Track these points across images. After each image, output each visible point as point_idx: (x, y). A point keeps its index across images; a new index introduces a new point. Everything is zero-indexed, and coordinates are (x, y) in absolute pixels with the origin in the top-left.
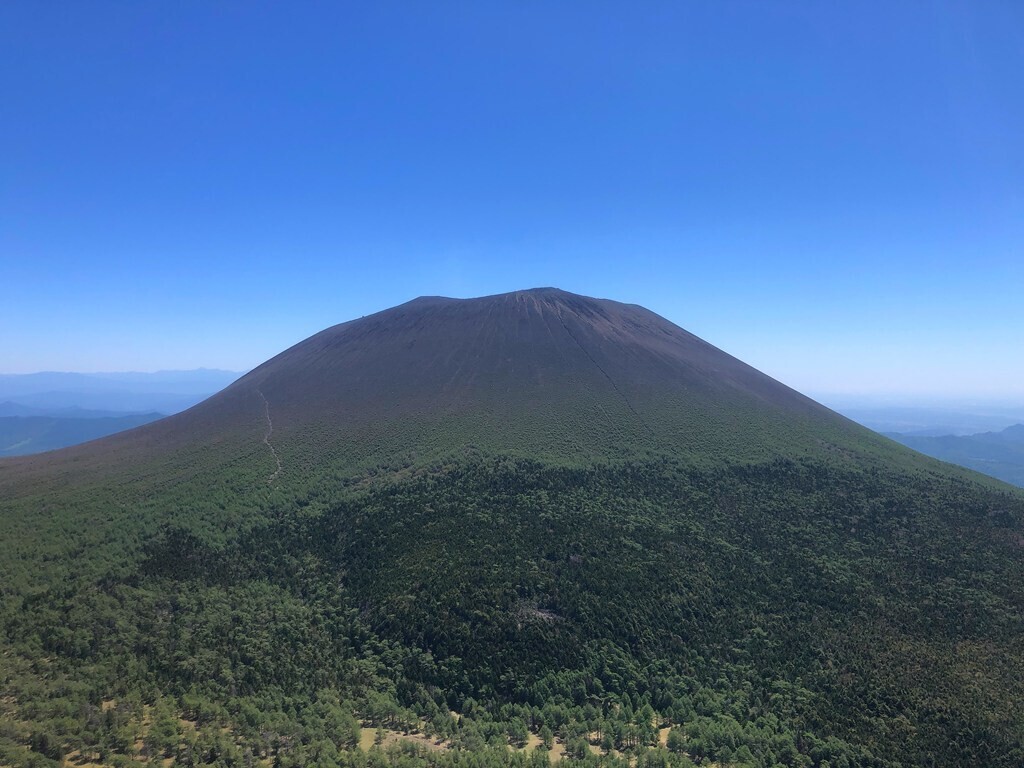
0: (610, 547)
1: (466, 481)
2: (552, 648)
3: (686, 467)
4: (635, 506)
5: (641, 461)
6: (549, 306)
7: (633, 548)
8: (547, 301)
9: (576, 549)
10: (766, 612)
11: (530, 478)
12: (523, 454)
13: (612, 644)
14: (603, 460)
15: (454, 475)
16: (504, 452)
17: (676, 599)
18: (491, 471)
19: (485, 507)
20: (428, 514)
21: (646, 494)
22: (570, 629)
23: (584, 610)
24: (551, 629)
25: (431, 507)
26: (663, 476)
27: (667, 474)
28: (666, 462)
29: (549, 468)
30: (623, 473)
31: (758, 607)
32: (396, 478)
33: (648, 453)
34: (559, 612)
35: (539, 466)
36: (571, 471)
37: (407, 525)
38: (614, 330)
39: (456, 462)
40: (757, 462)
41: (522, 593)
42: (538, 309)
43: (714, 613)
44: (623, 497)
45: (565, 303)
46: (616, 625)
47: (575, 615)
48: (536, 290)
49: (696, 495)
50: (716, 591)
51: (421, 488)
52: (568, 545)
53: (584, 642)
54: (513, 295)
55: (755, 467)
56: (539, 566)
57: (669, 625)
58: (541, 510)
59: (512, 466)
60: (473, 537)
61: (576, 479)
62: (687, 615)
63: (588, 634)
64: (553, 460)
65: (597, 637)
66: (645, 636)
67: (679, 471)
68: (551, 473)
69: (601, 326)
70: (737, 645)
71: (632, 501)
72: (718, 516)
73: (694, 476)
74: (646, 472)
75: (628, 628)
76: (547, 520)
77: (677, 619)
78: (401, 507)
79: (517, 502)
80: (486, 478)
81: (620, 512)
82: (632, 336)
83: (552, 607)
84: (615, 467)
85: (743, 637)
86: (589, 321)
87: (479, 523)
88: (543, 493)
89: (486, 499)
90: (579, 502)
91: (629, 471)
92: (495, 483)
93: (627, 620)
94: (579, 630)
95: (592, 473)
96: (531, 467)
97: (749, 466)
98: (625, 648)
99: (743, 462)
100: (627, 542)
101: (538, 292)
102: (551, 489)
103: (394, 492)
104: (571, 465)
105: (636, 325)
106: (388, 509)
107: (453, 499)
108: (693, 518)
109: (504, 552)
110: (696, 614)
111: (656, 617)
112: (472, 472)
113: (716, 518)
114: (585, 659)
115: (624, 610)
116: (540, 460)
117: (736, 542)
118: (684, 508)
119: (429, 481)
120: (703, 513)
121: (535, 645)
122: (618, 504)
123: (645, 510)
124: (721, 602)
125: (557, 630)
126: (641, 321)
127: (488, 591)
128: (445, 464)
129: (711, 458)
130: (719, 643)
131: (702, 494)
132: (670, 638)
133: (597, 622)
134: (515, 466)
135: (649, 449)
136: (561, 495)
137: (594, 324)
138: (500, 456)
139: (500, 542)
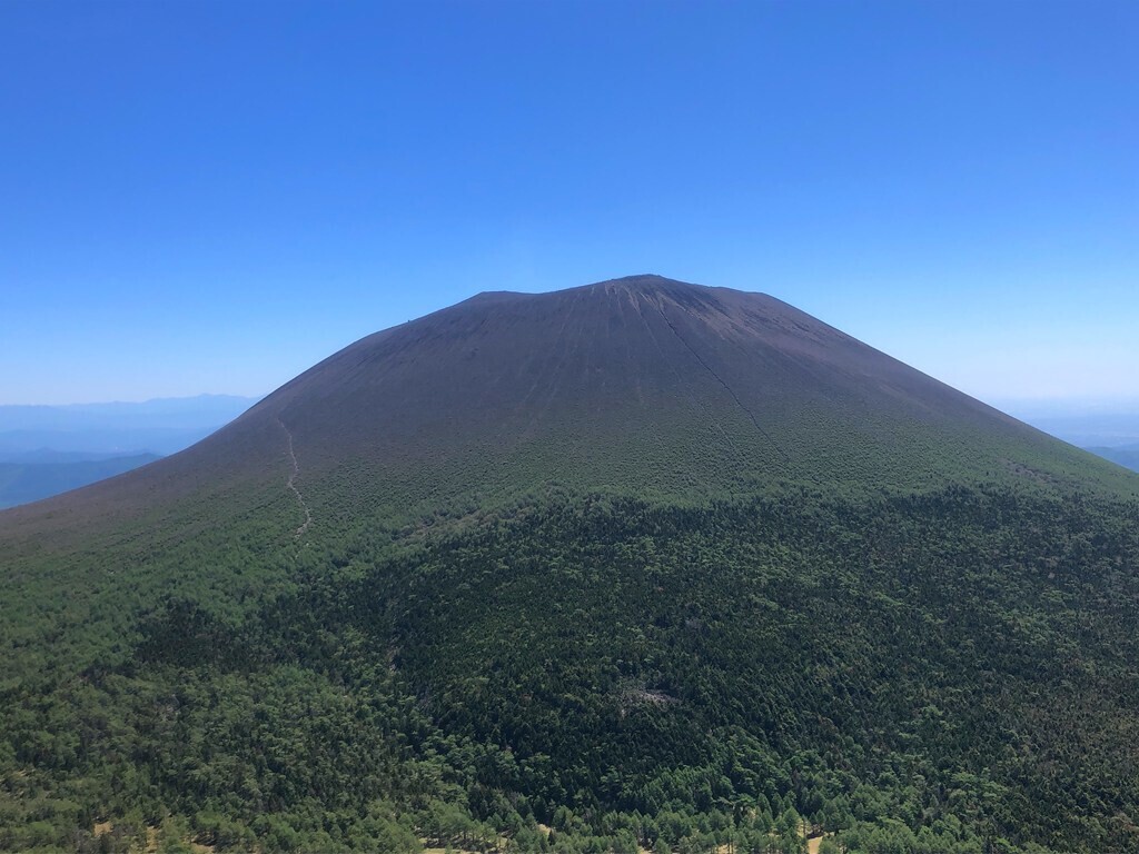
0: (736, 608)
1: (549, 529)
2: (667, 739)
3: (832, 501)
4: (767, 553)
5: (773, 496)
6: (648, 299)
7: (766, 608)
8: (645, 291)
9: (693, 611)
10: (941, 685)
11: (631, 522)
12: (621, 491)
13: (743, 731)
14: (725, 496)
15: (533, 521)
16: (597, 489)
17: (823, 672)
18: (580, 514)
19: (574, 560)
20: (502, 572)
21: (782, 537)
22: (688, 714)
23: (706, 689)
24: (664, 715)
25: (505, 563)
26: (803, 513)
27: (807, 512)
28: (806, 495)
29: (654, 507)
30: (751, 511)
31: (931, 679)
32: (459, 527)
33: (782, 485)
34: (673, 693)
35: (642, 506)
36: (683, 512)
37: (475, 586)
39: (535, 505)
40: (924, 491)
41: (625, 670)
42: (634, 303)
43: (874, 689)
44: (752, 542)
45: (668, 294)
46: (748, 708)
47: (693, 696)
49: (847, 536)
50: (875, 659)
51: (490, 539)
52: (683, 607)
53: (706, 731)
54: (600, 286)
55: (922, 498)
56: (645, 634)
57: (816, 705)
58: (647, 563)
59: (606, 507)
60: (560, 600)
61: (688, 520)
62: (839, 692)
63: (712, 720)
64: (659, 498)
65: (723, 724)
66: (785, 720)
67: (823, 506)
68: (657, 514)
69: (715, 322)
70: (905, 730)
71: (763, 547)
72: (876, 562)
73: (843, 512)
74: (781, 509)
75: (763, 710)
76: (655, 575)
77: (827, 698)
78: (467, 564)
79: (614, 553)
80: (574, 523)
81: (749, 561)
82: (756, 334)
83: (664, 687)
84: (740, 504)
85: (912, 718)
86: (700, 316)
87: (568, 582)
88: (648, 540)
89: (574, 550)
90: (695, 551)
91: (758, 508)
92: (586, 529)
93: (761, 700)
94: (700, 715)
95: (711, 513)
96: (632, 507)
97: (913, 497)
98: (759, 736)
99: (907, 492)
100: (758, 600)
102: (658, 534)
103: (456, 545)
104: (684, 503)
105: (763, 320)
106: (449, 567)
107: (533, 551)
108: (843, 566)
109: (600, 618)
110: (851, 691)
111: (799, 695)
112: (556, 516)
113: (872, 566)
114: (709, 753)
115: (757, 688)
116: (643, 498)
117: (900, 595)
118: (831, 554)
119: (501, 529)
120: (856, 559)
121: (643, 736)
122: (745, 552)
123: (780, 558)
124: (883, 674)
125: (672, 716)
126: (766, 313)
127: (582, 669)
128: (521, 507)
129: (865, 488)
130: (881, 726)
131: (854, 535)
132: (818, 722)
133: (723, 704)
134: (611, 506)
135: (783, 479)
136: (671, 542)
137: (707, 320)
138: (591, 495)
139: (595, 605)
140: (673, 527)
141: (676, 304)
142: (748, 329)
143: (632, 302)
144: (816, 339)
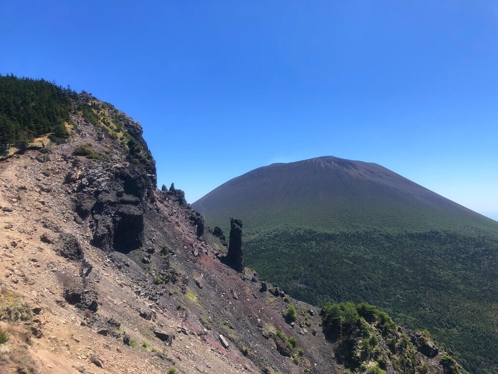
0: (338, 263)
1: (281, 238)
2: (303, 297)
3: (385, 233)
4: (355, 248)
5: (363, 231)
6: (328, 164)
7: (348, 264)
8: (327, 162)
9: (322, 263)
10: (405, 290)
11: (309, 237)
12: (308, 228)
13: (329, 297)
14: (346, 230)
15: (276, 236)
16: (300, 227)
17: (362, 282)
18: (292, 234)
19: (287, 247)
20: (263, 250)
21: (363, 244)
22: (312, 291)
23: (319, 283)
24: (303, 290)
25: (264, 247)
26: (372, 237)
27: (374, 236)
28: (375, 231)
29: (319, 233)
30: (354, 235)
31: (401, 288)
32: (253, 237)
33: (368, 228)
34: (308, 285)
35: (315, 232)
36: (329, 234)
37: (253, 254)
38: (359, 174)
39: (278, 231)
40: (421, 232)
41: (294, 278)
42: (323, 165)
43: (380, 289)
44: (351, 245)
45: (336, 162)
46: (332, 290)
47: (315, 286)
48: (322, 157)
49: (387, 244)
50: (383, 281)
51: (262, 240)
52: (319, 262)
53: (316, 296)
54: (311, 160)
55: (420, 234)
56: (304, 268)
57: (357, 292)
58: (311, 249)
59: (302, 232)
60: (279, 258)
61: (329, 237)
62: (367, 289)
63: (319, 292)
64: (321, 230)
65: (322, 294)
66: (345, 295)
67: (381, 235)
68: (319, 235)
69: (353, 172)
70: (387, 301)
71: (354, 246)
72: (395, 253)
73: (388, 237)
74: (365, 235)
75: (337, 292)
76: (313, 252)
77: (362, 290)
78: (252, 247)
79: (301, 246)
80: (290, 237)
81: (348, 250)
82: (368, 177)
83: (306, 283)
84: (350, 233)
85: (391, 298)
86: (347, 170)
87: (283, 253)
88: (314, 243)
89: (288, 245)
90: (329, 246)
91: (356, 235)
92: (293, 238)
93: (337, 288)
94: (315, 291)
95: (338, 235)
96: (310, 232)
97: (416, 233)
98: (335, 299)
99: (414, 232)
100: (346, 261)
101: (323, 158)
102: (318, 241)
103: (250, 243)
104: (329, 232)
105: (372, 172)
106: (247, 248)
107: (274, 244)
108: (382, 254)
109: (291, 264)
110: (371, 289)
111: (351, 289)
112: (284, 234)
113: (393, 254)
114: (316, 302)
115: (337, 285)
116: (315, 230)
117: (400, 263)
118: (379, 250)
119: (265, 238)
120: (388, 252)
121: (295, 296)
122: (348, 247)
123: (360, 250)
124: (384, 285)
125: (306, 291)
126: (374, 170)
127: (280, 276)
128: (273, 231)
129: (398, 230)
130: (379, 300)
131: (389, 244)
132: (357, 297)
133: (324, 289)
134: (303, 232)
135: (368, 226)
136: (321, 243)
137: (349, 172)
138: (297, 228)
139: (290, 260)
140: (323, 239)
141: (338, 166)
142: (365, 175)
143: (322, 165)
144: (392, 179)
